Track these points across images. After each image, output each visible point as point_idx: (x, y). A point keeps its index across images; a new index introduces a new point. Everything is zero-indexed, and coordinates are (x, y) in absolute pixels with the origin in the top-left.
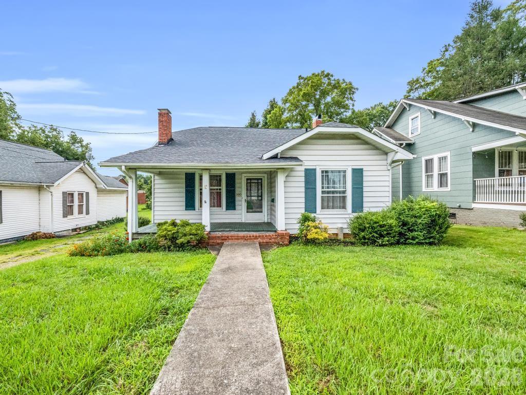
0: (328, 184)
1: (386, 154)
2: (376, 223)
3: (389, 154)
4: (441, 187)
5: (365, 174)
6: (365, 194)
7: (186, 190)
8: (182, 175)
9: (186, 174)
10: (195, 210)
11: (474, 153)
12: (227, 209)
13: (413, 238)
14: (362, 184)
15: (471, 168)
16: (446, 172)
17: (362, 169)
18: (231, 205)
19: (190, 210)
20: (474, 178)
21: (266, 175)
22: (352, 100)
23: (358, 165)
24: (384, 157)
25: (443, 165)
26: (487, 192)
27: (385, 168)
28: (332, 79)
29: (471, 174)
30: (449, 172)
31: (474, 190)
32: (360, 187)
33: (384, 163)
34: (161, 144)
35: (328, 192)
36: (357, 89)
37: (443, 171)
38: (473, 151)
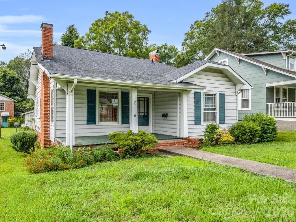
0: (208, 104)
1: (235, 85)
2: (253, 129)
3: (236, 85)
4: (243, 108)
5: (226, 97)
6: (226, 111)
7: (88, 106)
8: (85, 91)
9: (88, 90)
10: (95, 124)
11: (267, 88)
12: (123, 122)
13: (267, 138)
14: (224, 104)
15: (265, 96)
16: (247, 98)
17: (224, 94)
18: (126, 120)
19: (92, 124)
20: (267, 102)
21: (151, 95)
22: (146, 39)
23: (222, 91)
24: (234, 87)
25: (245, 94)
26: (272, 111)
27: (234, 94)
28: (134, 20)
29: (265, 100)
30: (250, 98)
31: (267, 110)
32: (223, 106)
33: (234, 90)
34: (46, 59)
35: (208, 109)
36: (150, 32)
37: (245, 98)
38: (266, 86)
